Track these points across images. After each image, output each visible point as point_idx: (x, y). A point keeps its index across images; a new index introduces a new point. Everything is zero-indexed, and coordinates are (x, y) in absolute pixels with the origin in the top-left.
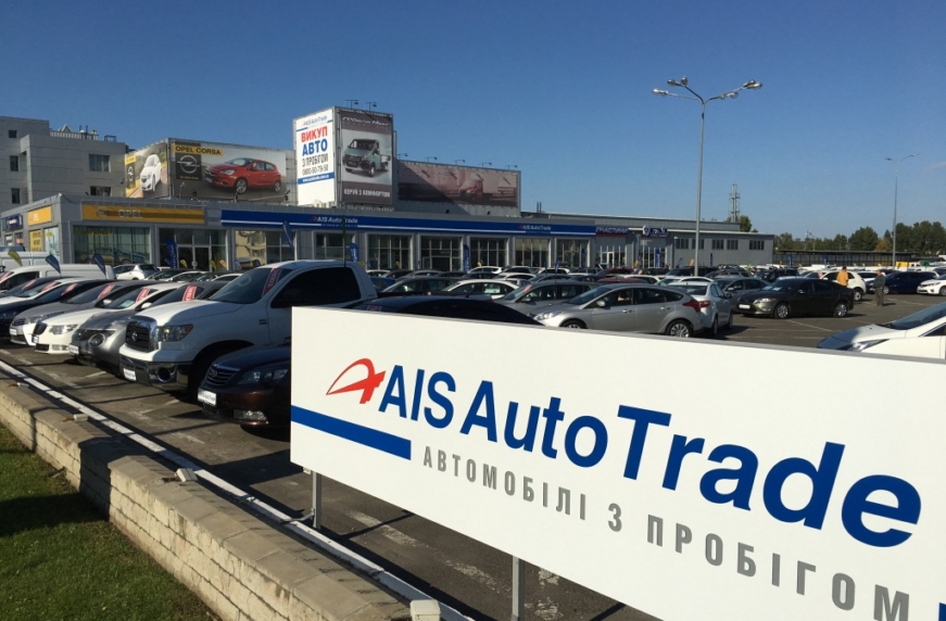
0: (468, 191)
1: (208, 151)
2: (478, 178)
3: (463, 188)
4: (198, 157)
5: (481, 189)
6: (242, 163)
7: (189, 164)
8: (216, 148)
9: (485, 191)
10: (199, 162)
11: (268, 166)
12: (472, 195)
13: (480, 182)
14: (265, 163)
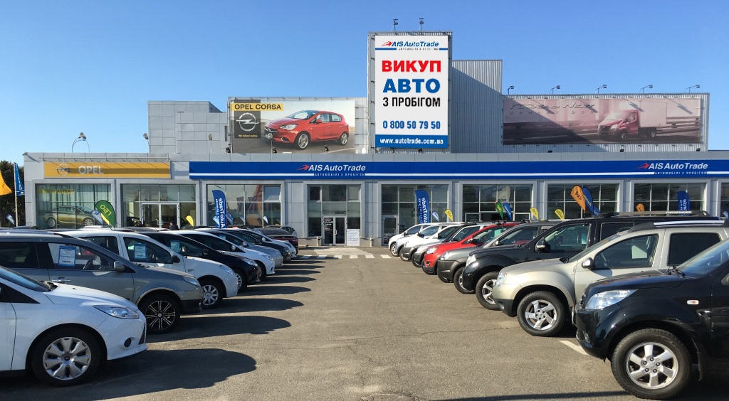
0: (615, 127)
1: (268, 107)
2: (633, 109)
3: (604, 123)
4: (258, 114)
5: (637, 122)
6: (305, 116)
7: (247, 121)
8: (277, 103)
9: (643, 124)
10: (259, 119)
11: (334, 118)
12: (619, 132)
13: (636, 114)
14: (331, 114)
